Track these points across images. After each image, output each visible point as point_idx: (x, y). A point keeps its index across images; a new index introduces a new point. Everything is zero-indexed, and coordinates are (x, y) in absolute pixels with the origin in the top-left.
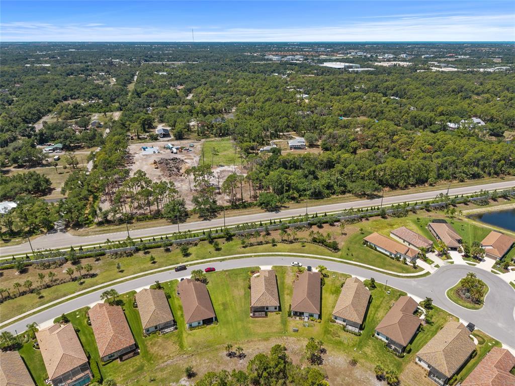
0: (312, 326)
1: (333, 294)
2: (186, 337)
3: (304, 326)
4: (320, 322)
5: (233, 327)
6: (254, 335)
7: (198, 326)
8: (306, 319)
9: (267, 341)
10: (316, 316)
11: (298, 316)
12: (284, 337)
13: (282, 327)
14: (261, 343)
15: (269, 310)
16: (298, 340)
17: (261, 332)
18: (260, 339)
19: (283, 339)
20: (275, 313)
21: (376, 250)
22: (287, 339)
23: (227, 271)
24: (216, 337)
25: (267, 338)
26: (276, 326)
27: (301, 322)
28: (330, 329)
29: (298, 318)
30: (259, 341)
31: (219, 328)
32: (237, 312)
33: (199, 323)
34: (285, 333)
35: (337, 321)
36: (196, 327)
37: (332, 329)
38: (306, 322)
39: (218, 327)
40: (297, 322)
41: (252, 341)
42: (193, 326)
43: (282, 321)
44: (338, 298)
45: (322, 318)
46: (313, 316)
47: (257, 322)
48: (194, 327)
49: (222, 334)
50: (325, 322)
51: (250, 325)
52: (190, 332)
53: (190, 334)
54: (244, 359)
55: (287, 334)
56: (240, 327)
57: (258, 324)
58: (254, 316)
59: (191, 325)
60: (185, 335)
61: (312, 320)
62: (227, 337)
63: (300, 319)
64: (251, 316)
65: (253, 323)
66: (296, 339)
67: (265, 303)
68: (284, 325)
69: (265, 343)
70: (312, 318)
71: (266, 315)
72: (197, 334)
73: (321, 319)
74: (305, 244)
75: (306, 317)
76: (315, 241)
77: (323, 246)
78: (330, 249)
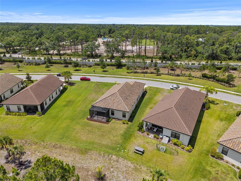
0: (171, 153)
1: (222, 120)
3: (159, 149)
4: (190, 151)
6: (72, 140)
8: (165, 140)
9: (83, 153)
10: (185, 139)
11: (153, 133)
12: (114, 157)
13: (121, 141)
15: (115, 116)
16: (136, 169)
17: (84, 139)
19: (110, 159)
22: (117, 161)
25: (86, 149)
26: (112, 138)
27: (155, 141)
28: (209, 168)
29: (152, 136)
30: (71, 150)
31: (37, 121)
34: (120, 150)
35: (225, 158)
37: (213, 170)
38: (163, 144)
39: (38, 119)
40: (149, 140)
41: (61, 147)
42: (11, 110)
43: (125, 133)
44: (229, 126)
45: (196, 147)
46: (178, 138)
48: (12, 112)
50: (200, 154)
51: (77, 127)
55: (122, 153)
58: (90, 119)
59: (9, 109)
61: (175, 144)
63: (155, 137)
64: (87, 118)
66: (133, 167)
68: (125, 139)
69: (78, 156)
70: (175, 140)
71: (108, 122)
73: (193, 146)
74: (190, 78)
75: (166, 136)
76: (205, 76)
77: (215, 82)
78: (222, 83)
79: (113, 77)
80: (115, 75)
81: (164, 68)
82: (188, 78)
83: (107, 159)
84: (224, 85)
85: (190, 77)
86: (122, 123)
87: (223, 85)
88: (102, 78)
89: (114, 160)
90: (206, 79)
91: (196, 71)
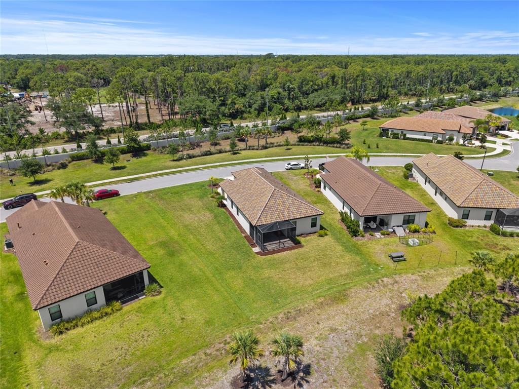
0: (424, 243)
2: (39, 365)
3: (409, 245)
4: (435, 232)
5: (217, 290)
6: (296, 294)
7: (89, 312)
13: (359, 259)
14: (332, 310)
15: (298, 230)
17: (309, 282)
18: (321, 300)
20: (315, 237)
21: (405, 138)
23: (150, 192)
24: (168, 331)
25: (339, 292)
26: (342, 260)
27: (392, 239)
29: (378, 235)
30: (322, 306)
31: (170, 303)
32: (211, 254)
33: (92, 302)
34: (376, 270)
36: (78, 318)
39: (164, 299)
42: (65, 315)
43: (345, 247)
46: (412, 222)
47: (282, 262)
48: (69, 321)
49: (189, 317)
51: (267, 273)
52: (56, 340)
53: (57, 349)
54: (311, 379)
55: (383, 271)
56: (238, 283)
57: (287, 266)
58: (264, 252)
59: (56, 316)
60: (30, 357)
62: (208, 323)
63: (383, 234)
64: (258, 253)
65: (272, 265)
67: (286, 214)
69: (344, 308)
70: (413, 226)
71: (297, 244)
72: (90, 338)
74: (289, 147)
75: (398, 226)
76: (302, 140)
77: (321, 146)
78: (335, 145)
79: (156, 175)
80: (157, 171)
81: (225, 139)
82: (286, 147)
83: (382, 288)
84: (340, 147)
85: (287, 145)
86: (318, 236)
87: (337, 147)
88: (134, 183)
89: (390, 284)
90: (307, 144)
91: (276, 136)
